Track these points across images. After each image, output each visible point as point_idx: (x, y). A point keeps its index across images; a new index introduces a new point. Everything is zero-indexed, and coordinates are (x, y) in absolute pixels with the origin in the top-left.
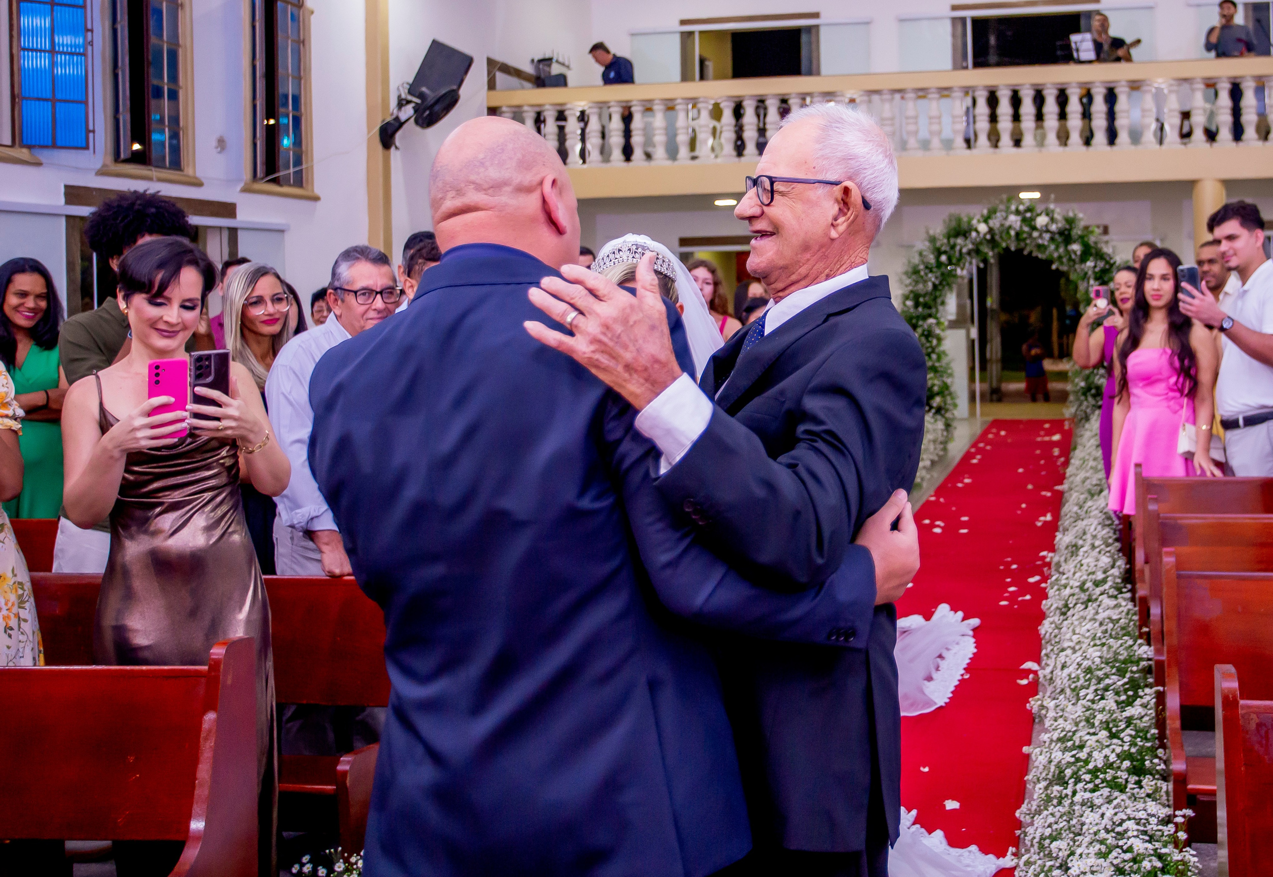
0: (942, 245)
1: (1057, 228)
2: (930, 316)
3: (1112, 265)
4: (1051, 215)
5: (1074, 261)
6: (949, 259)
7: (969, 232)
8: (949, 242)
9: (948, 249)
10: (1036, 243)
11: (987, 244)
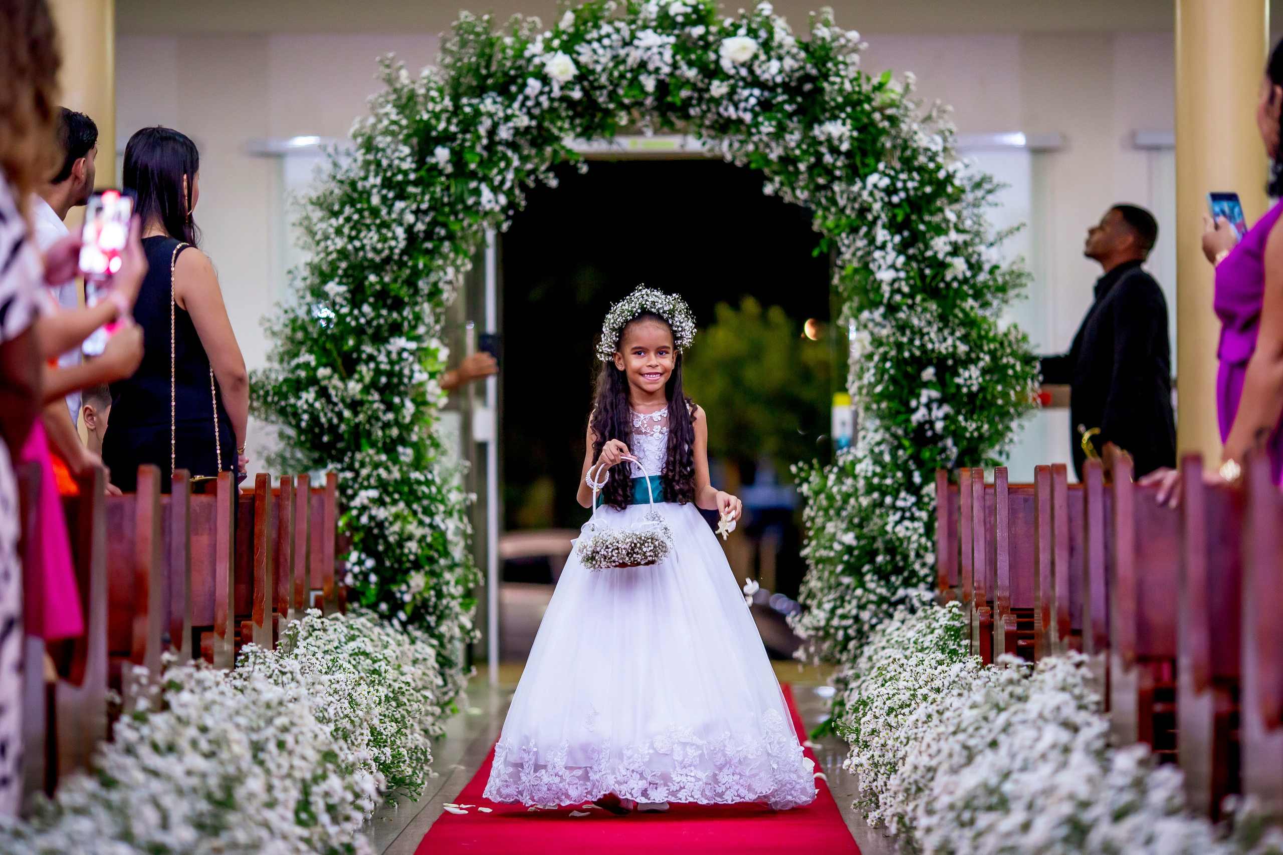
0: (437, 116)
1: (781, 71)
2: (396, 329)
3: (941, 186)
4: (763, 34)
5: (829, 172)
6: (458, 159)
7: (520, 81)
8: (457, 108)
9: (453, 128)
10: (719, 114)
11: (572, 119)
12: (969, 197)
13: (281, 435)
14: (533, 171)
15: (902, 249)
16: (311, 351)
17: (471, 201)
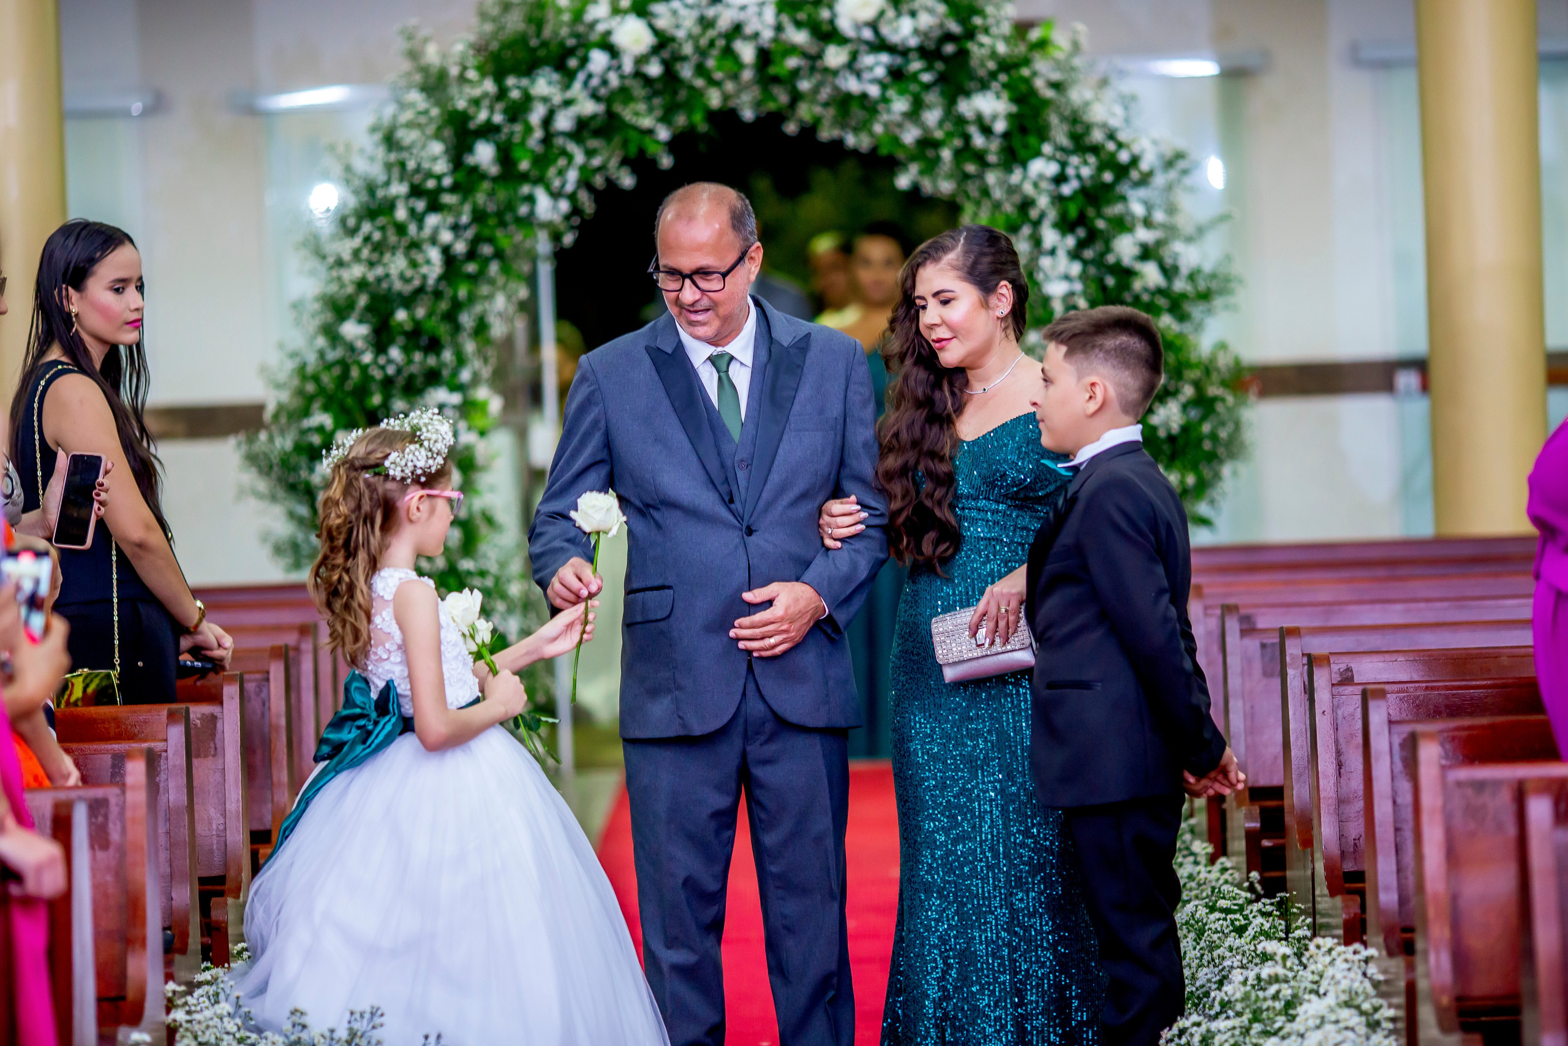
0: (476, 102)
1: (916, 32)
2: (433, 378)
3: (1122, 171)
5: (980, 157)
6: (505, 157)
7: (580, 52)
8: (502, 93)
9: (498, 118)
10: (836, 88)
11: (648, 99)
12: (1159, 180)
13: (292, 515)
14: (601, 169)
15: (1075, 255)
16: (326, 408)
17: (523, 210)
